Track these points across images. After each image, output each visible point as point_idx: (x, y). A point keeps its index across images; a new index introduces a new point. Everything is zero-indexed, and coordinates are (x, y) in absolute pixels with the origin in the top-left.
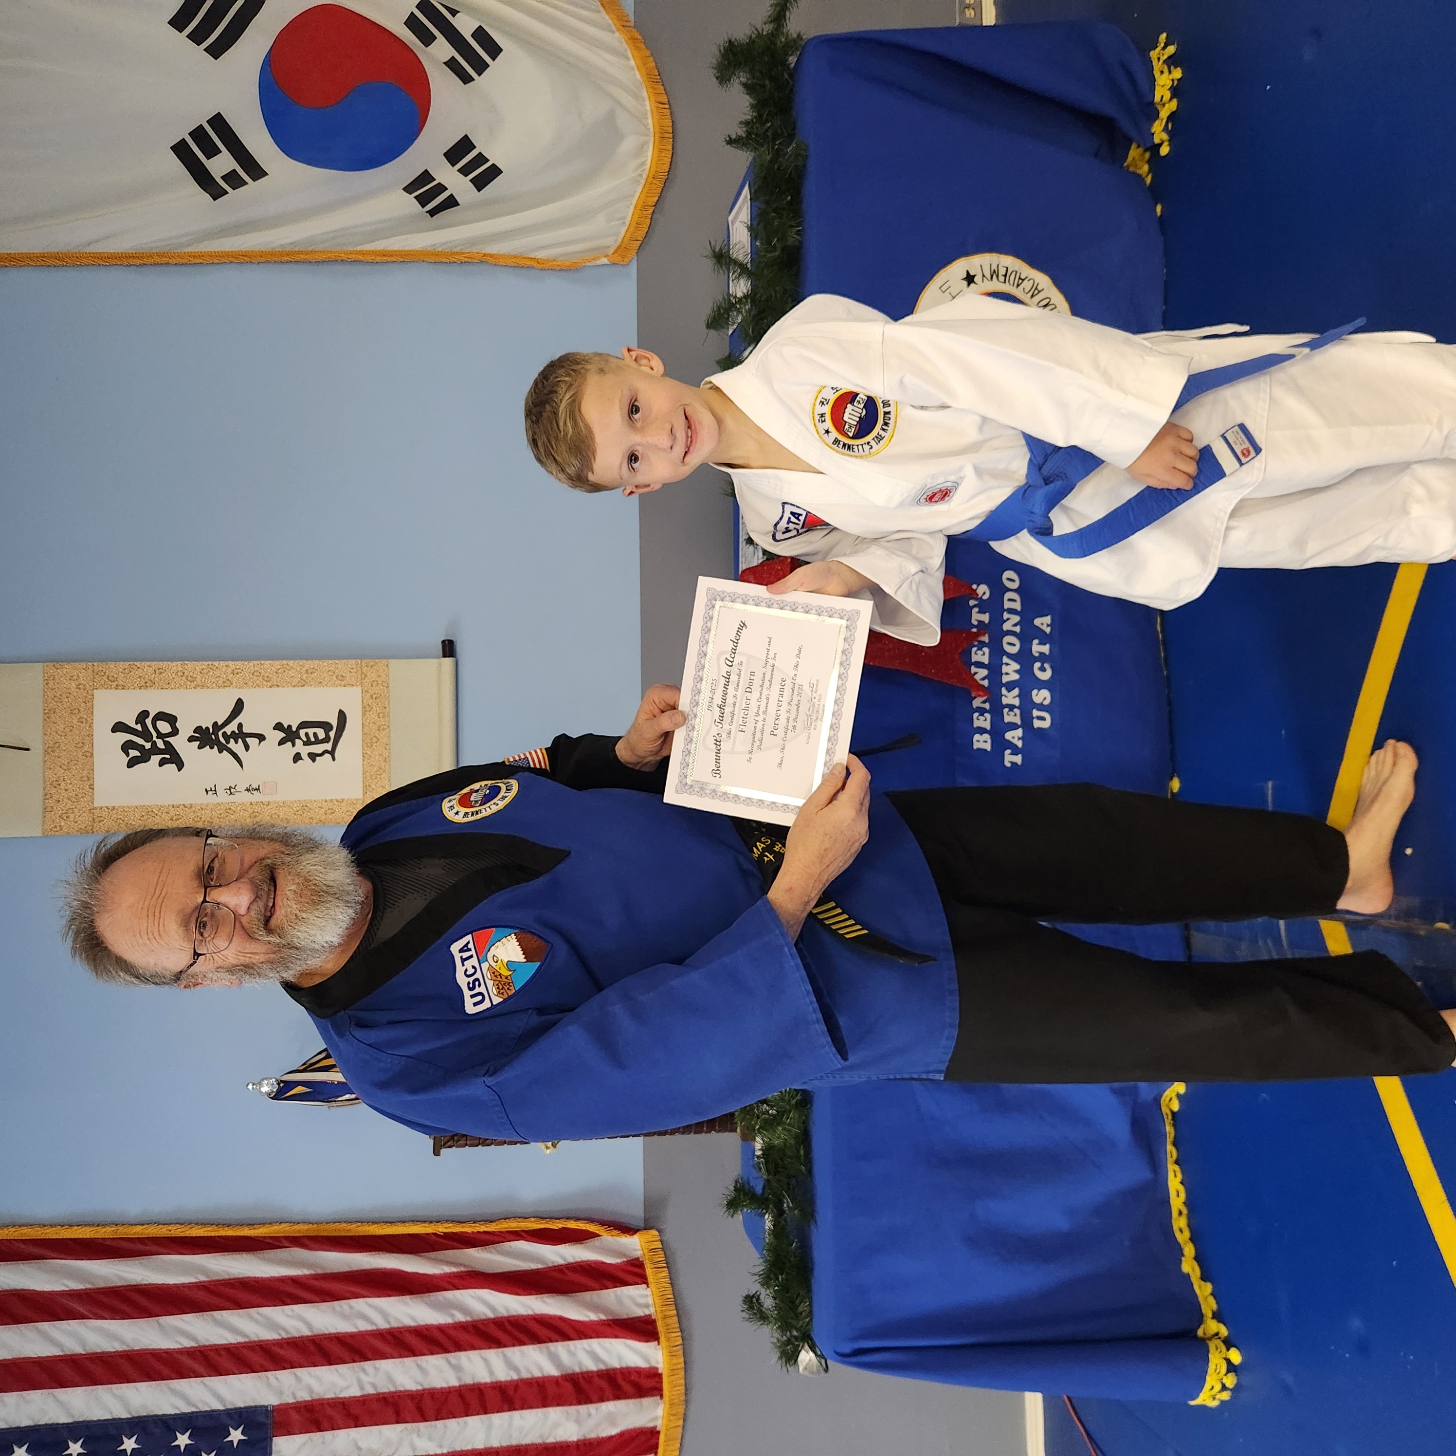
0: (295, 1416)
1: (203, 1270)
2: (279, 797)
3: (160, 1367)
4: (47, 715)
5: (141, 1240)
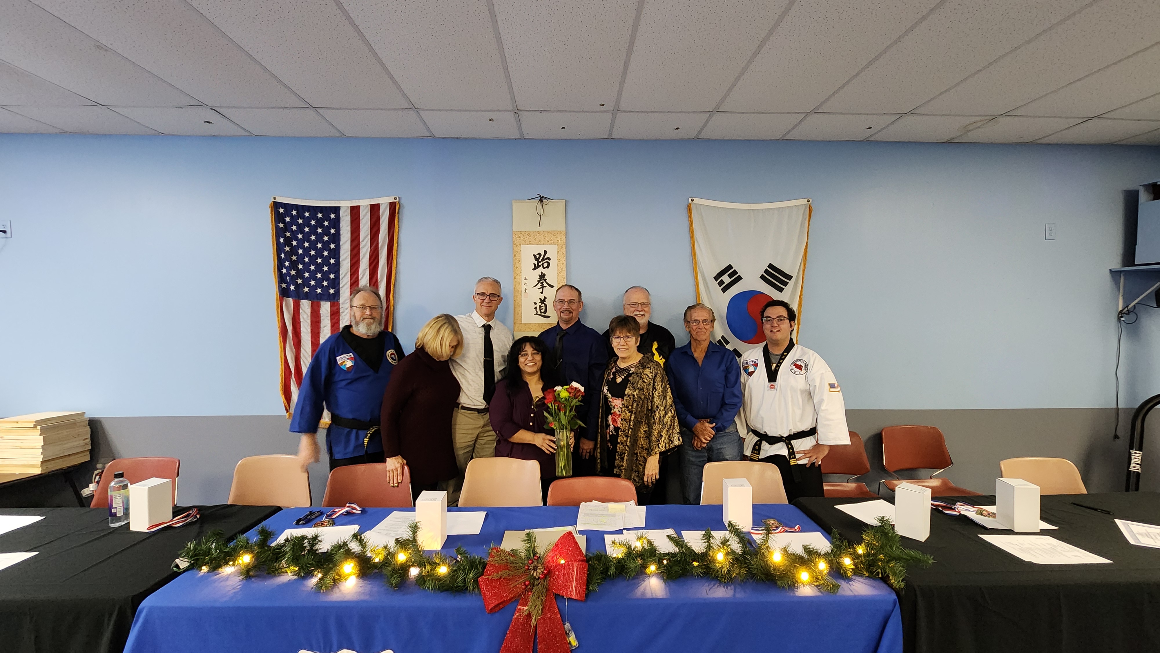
0: (336, 308)
1: (382, 280)
2: (523, 298)
3: (354, 269)
4: (549, 232)
5: (392, 263)
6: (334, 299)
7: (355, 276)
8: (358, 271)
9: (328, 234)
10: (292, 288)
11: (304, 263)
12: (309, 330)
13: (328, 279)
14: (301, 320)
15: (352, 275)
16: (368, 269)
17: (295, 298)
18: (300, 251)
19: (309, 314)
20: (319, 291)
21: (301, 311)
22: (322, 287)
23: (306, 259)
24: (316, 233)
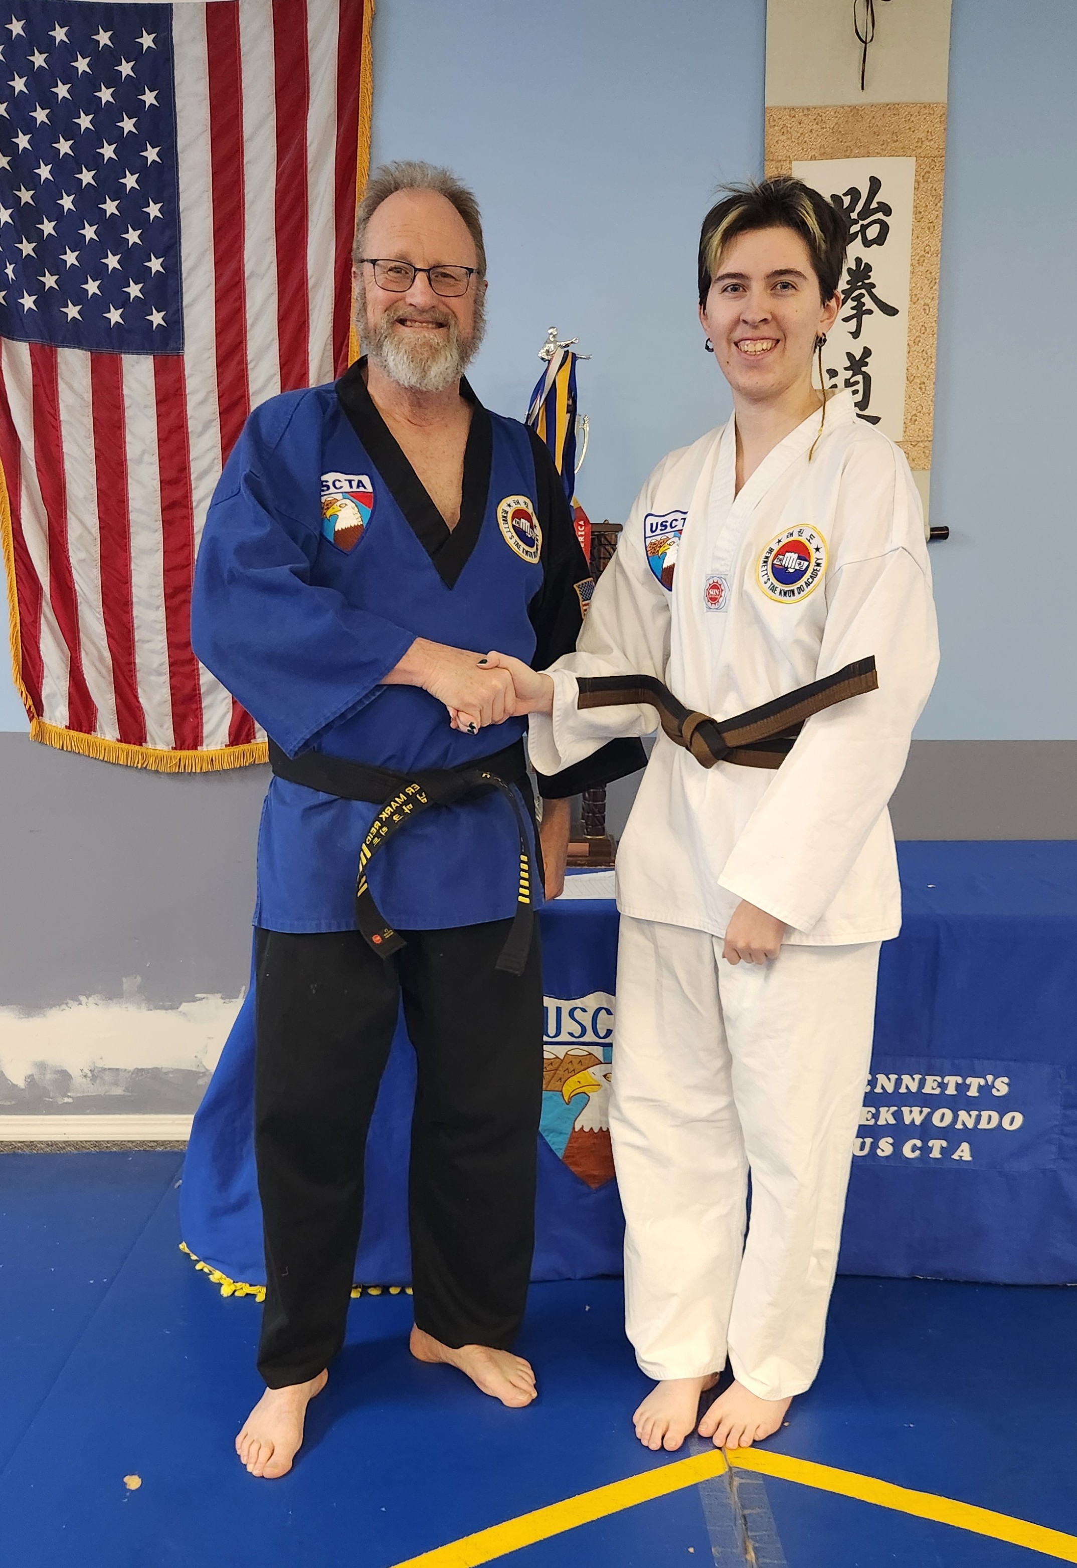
0: (171, 377)
3: (227, 242)
4: (892, 108)
6: (165, 344)
7: (233, 266)
8: (241, 249)
9: (136, 109)
10: (28, 302)
11: (57, 214)
12: (91, 451)
13: (142, 275)
14: (64, 415)
15: (219, 263)
16: (273, 242)
17: (39, 341)
18: (44, 172)
19: (88, 396)
20: (115, 316)
21: (62, 386)
22: (123, 302)
23: (67, 202)
24: (93, 106)
